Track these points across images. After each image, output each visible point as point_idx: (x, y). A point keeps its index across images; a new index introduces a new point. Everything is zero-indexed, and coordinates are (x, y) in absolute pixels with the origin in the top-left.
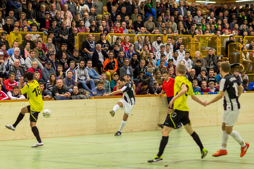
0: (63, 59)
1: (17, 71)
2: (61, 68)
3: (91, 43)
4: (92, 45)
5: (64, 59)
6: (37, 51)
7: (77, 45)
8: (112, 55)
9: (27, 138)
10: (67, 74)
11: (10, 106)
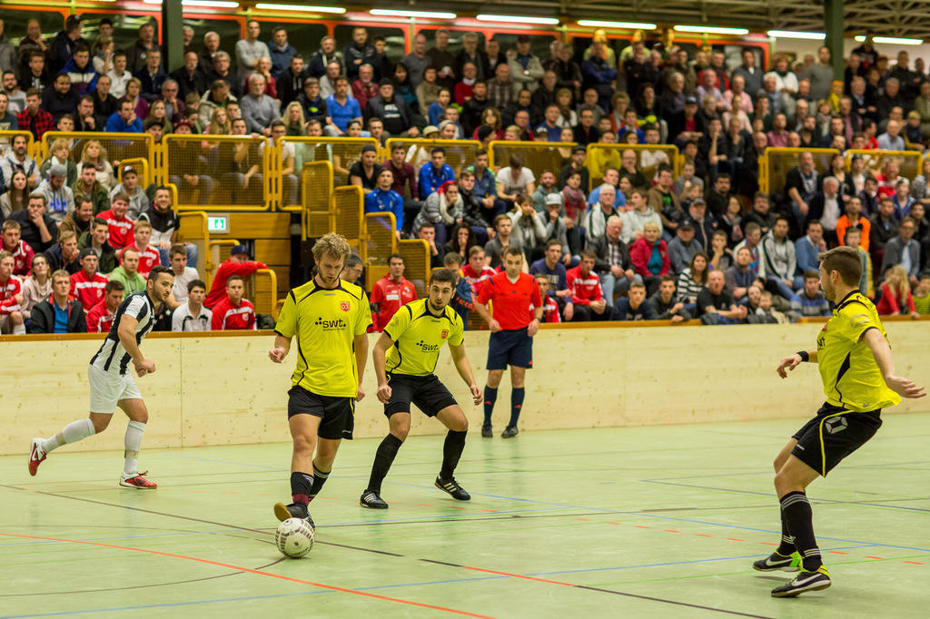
1: (610, 246)
2: (723, 238)
5: (732, 214)
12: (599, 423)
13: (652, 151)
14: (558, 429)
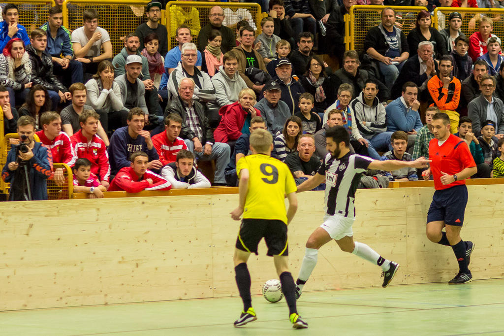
0: (313, 77)
1: (187, 109)
2: (310, 101)
3: (389, 34)
4: (392, 41)
5: (315, 75)
6: (242, 56)
7: (350, 40)
8: (448, 66)
9: (215, 295)
10: (329, 117)
11: (171, 206)
12: (186, 294)
13: (234, 9)
14: (143, 302)
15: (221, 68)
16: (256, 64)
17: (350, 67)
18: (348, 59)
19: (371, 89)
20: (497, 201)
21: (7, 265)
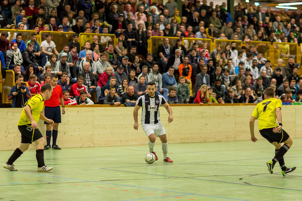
0: (136, 63)
1: (86, 74)
2: (135, 72)
3: (166, 48)
4: (167, 51)
6: (108, 54)
7: (150, 49)
8: (187, 60)
10: (140, 79)
11: (78, 112)
12: (83, 145)
13: (105, 36)
15: (99, 59)
16: (113, 58)
17: (150, 59)
18: (149, 56)
19: (156, 67)
20: (204, 112)
21: (14, 132)
